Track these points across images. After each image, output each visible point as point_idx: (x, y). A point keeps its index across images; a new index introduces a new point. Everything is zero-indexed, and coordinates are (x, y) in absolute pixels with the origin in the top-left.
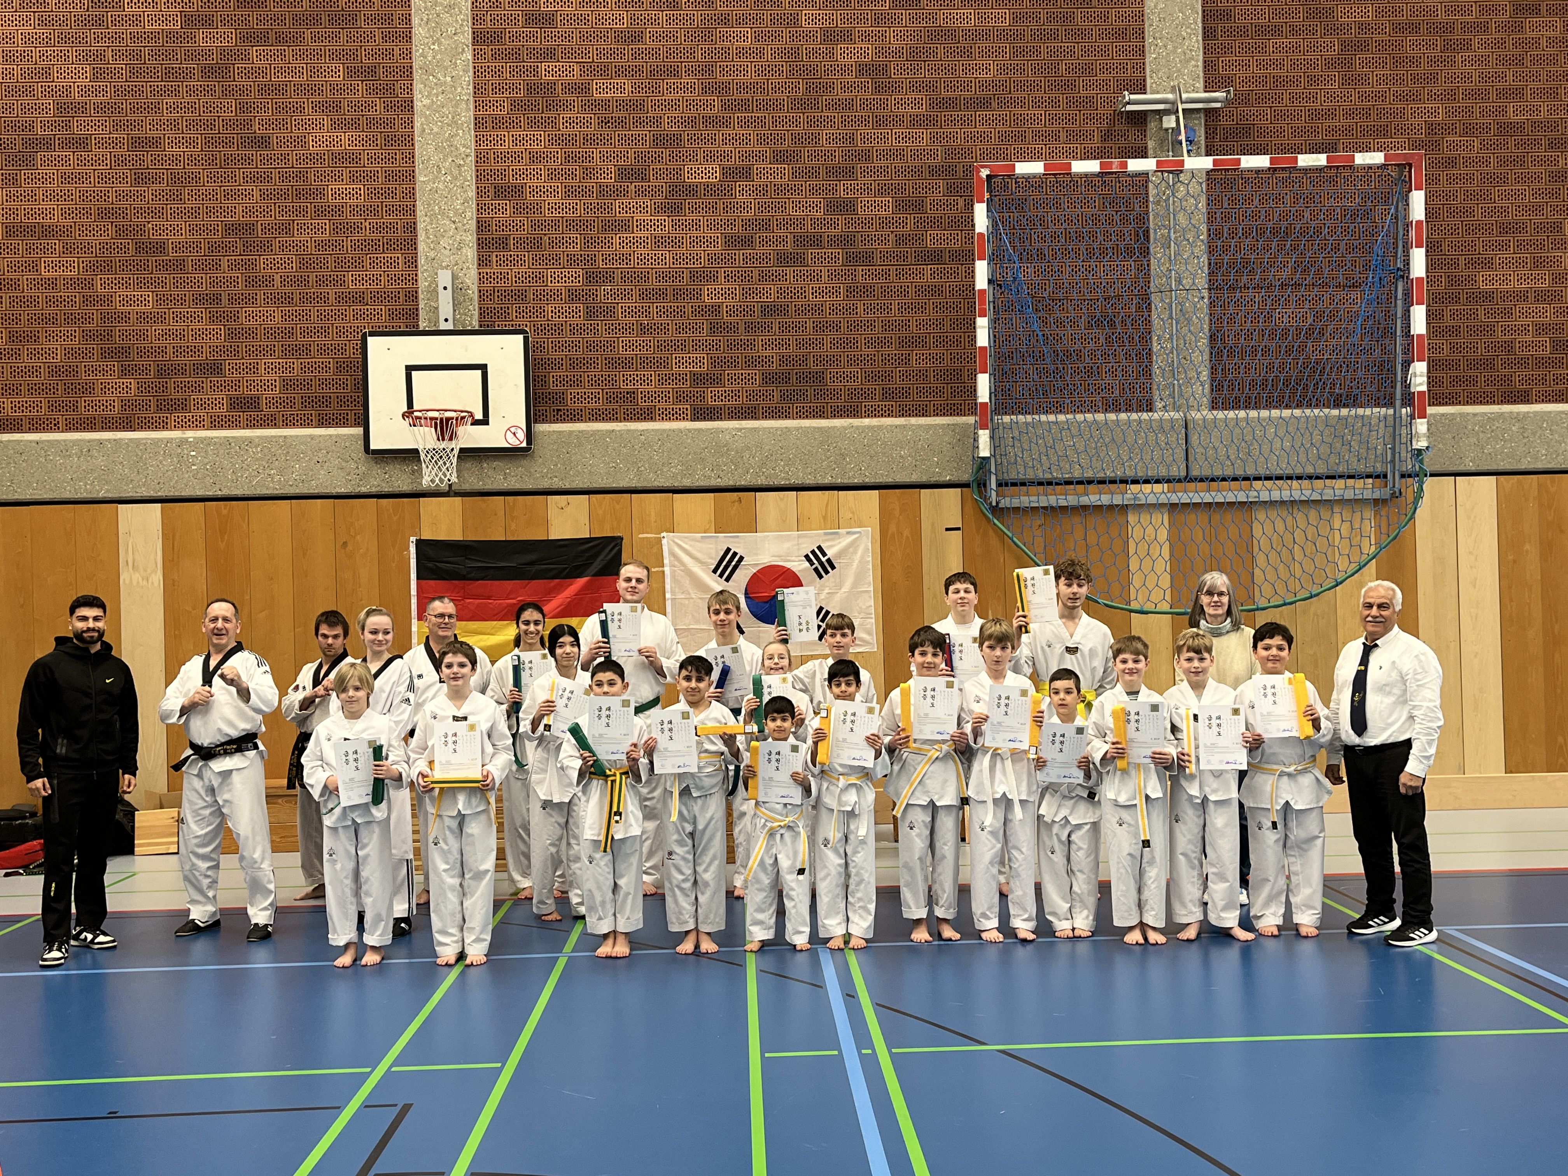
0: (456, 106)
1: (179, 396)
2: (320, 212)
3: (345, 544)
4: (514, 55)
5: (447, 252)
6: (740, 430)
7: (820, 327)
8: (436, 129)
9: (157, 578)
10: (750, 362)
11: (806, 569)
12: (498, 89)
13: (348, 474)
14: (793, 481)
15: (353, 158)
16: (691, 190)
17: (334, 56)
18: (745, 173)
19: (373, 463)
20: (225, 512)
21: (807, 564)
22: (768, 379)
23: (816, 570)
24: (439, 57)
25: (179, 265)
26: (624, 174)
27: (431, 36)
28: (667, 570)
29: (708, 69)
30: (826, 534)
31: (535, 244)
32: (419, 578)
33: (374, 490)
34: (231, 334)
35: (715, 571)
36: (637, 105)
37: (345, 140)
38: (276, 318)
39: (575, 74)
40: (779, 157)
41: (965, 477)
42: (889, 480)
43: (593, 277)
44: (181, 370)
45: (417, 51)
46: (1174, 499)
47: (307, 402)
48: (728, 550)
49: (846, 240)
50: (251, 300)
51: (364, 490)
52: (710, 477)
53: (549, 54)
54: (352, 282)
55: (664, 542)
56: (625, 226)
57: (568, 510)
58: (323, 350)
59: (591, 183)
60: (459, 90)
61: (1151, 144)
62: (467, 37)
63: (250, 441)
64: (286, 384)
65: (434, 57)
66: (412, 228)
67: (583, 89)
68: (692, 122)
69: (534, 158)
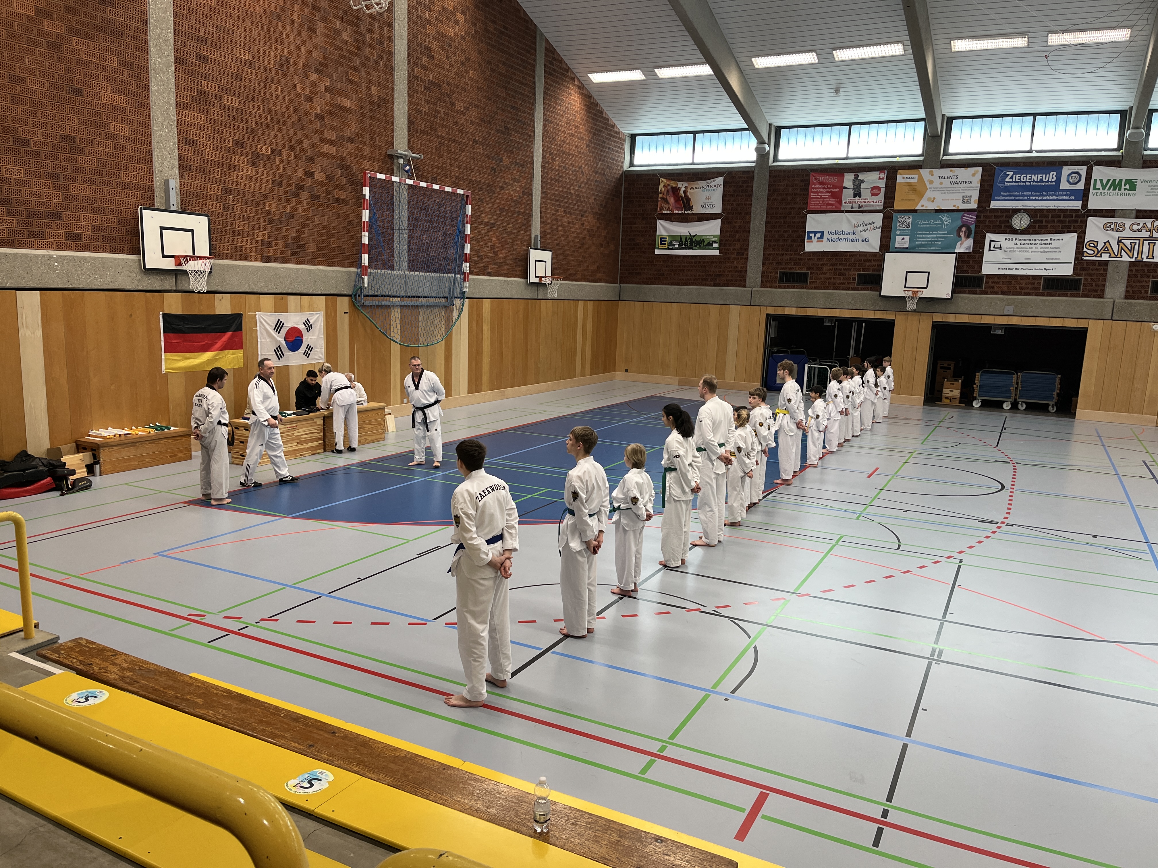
0: (169, 94)
1: (41, 230)
2: (108, 137)
3: (131, 315)
4: (192, 73)
5: (167, 169)
6: (283, 268)
7: (304, 225)
8: (161, 104)
9: (39, 333)
10: (282, 238)
11: (304, 328)
12: (185, 89)
13: (133, 280)
14: (300, 291)
15: (122, 110)
16: (261, 156)
17: (113, 52)
18: (279, 153)
19: (143, 275)
20: (73, 297)
21: (304, 326)
22: (288, 246)
23: (307, 329)
24: (161, 66)
25: (37, 154)
26: (237, 144)
27: (158, 54)
28: (258, 328)
29: (265, 101)
30: (310, 314)
31: (202, 171)
32: (164, 332)
33: (145, 288)
34: (66, 198)
35: (274, 329)
36: (239, 111)
37: (119, 100)
38: (87, 191)
39: (216, 90)
40: (291, 148)
41: (350, 293)
42: (328, 292)
43: (226, 191)
44: (39, 215)
45: (151, 60)
46: (403, 304)
47: (105, 239)
48: (279, 320)
49: (311, 189)
50: (75, 180)
51: (140, 288)
52: (273, 288)
53: (206, 77)
54: (125, 177)
55: (257, 316)
56: (237, 168)
57: (223, 301)
58: (112, 212)
59: (224, 145)
60: (170, 86)
61: (395, 168)
62: (172, 59)
63: (85, 259)
64: (95, 228)
65: (159, 65)
66: (150, 153)
67: (220, 98)
68: (260, 124)
69: (201, 128)
